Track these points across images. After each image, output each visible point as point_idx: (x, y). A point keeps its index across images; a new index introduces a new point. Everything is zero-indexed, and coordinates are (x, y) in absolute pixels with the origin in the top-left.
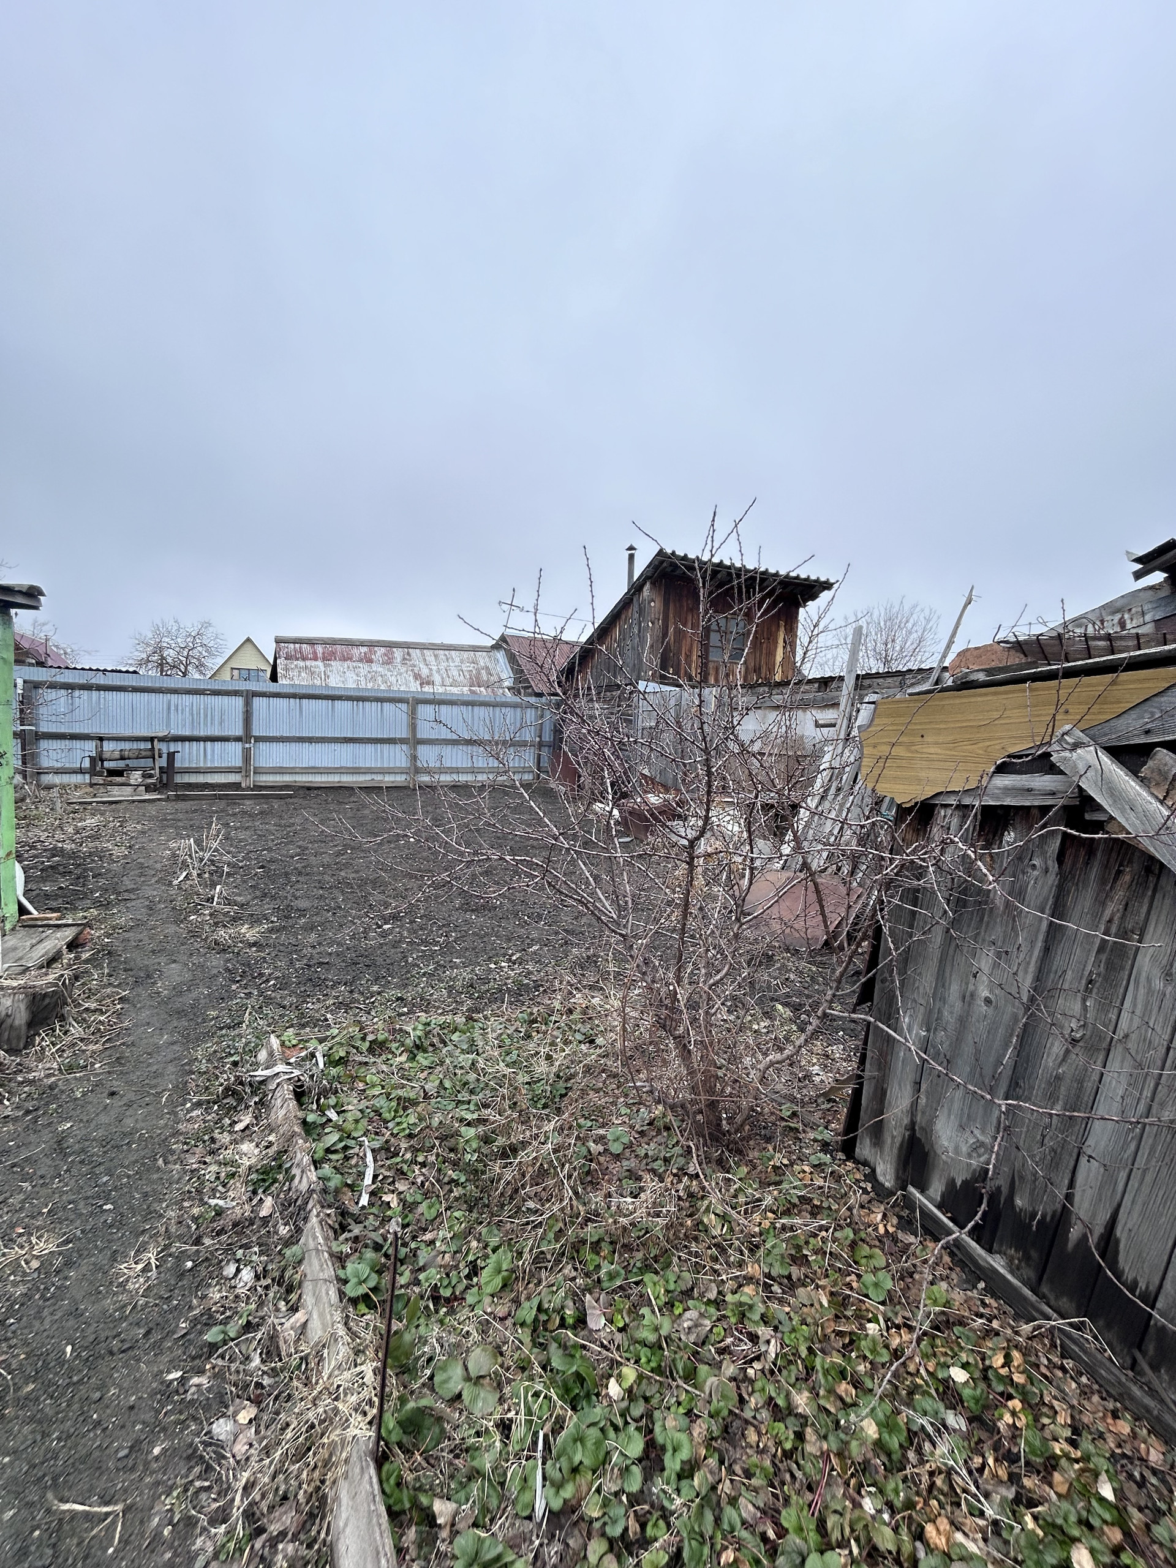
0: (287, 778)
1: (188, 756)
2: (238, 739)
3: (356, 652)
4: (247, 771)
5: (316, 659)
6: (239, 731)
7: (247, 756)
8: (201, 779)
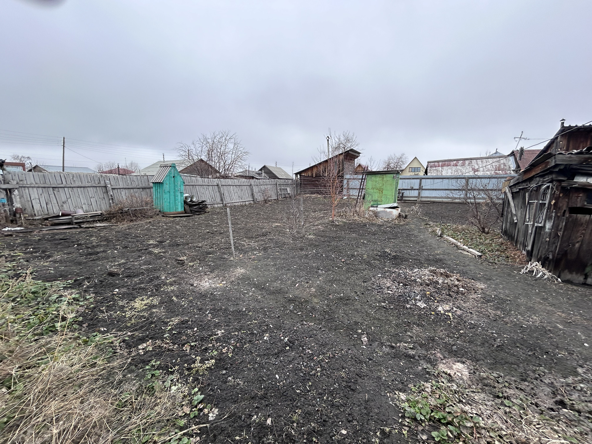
0: (429, 199)
1: (406, 193)
2: (417, 189)
3: (452, 163)
4: (419, 197)
5: (439, 167)
6: (418, 188)
7: (419, 194)
8: (408, 199)
